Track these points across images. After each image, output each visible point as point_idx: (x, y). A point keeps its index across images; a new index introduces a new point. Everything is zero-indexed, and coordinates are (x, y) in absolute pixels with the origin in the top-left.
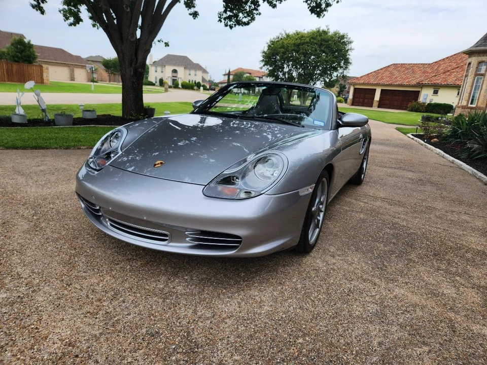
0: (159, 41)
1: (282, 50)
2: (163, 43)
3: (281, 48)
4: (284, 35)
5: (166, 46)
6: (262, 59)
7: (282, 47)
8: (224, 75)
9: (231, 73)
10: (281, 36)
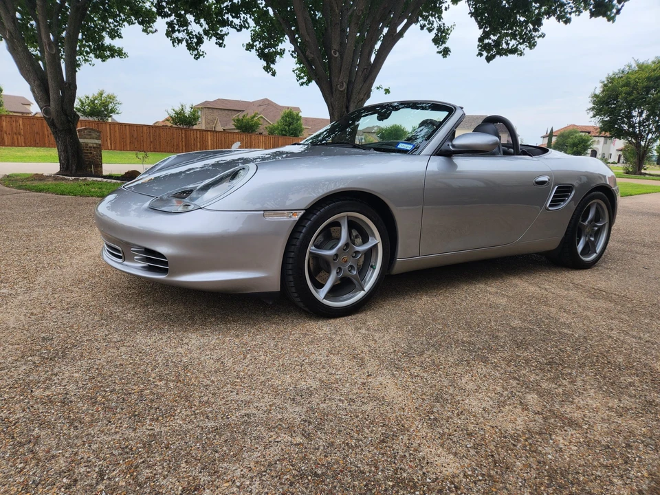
0: (378, 88)
1: (625, 89)
2: (383, 90)
3: (624, 86)
4: (634, 65)
5: (386, 93)
6: (591, 105)
7: (627, 84)
8: (544, 137)
9: (554, 134)
10: (627, 68)
